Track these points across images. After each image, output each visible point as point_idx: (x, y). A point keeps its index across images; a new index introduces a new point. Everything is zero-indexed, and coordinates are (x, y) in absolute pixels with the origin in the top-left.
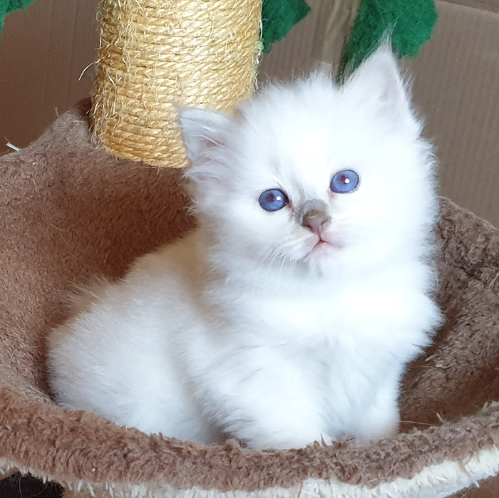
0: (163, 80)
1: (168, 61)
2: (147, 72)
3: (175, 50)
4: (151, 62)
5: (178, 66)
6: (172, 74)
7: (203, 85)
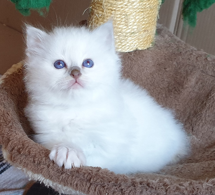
0: (120, 16)
1: (122, 8)
2: (113, 12)
3: (125, 3)
4: (115, 8)
5: (126, 10)
6: (124, 13)
7: (137, 18)
